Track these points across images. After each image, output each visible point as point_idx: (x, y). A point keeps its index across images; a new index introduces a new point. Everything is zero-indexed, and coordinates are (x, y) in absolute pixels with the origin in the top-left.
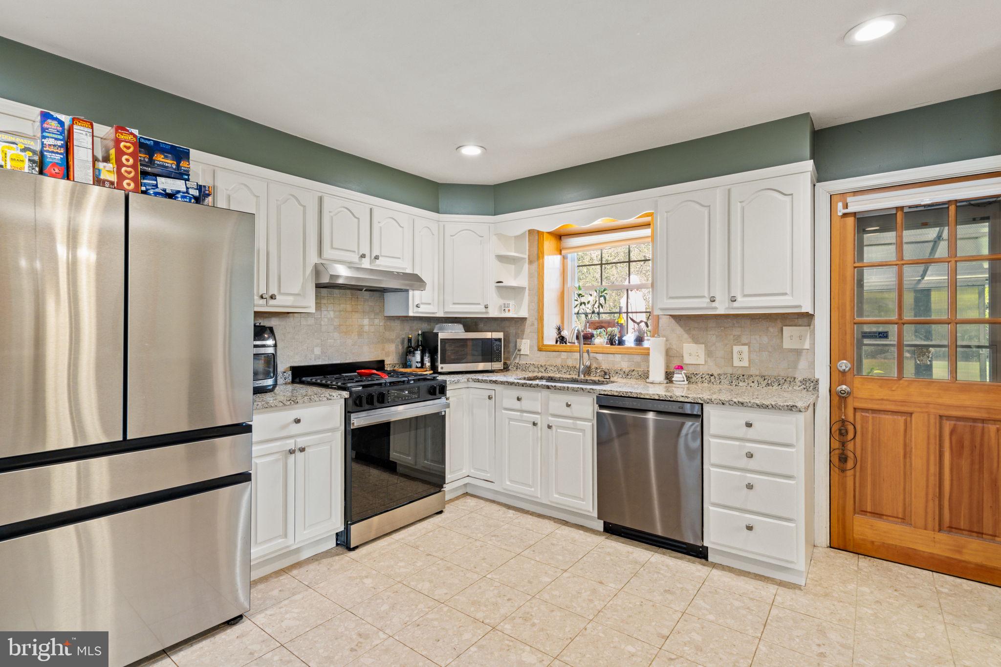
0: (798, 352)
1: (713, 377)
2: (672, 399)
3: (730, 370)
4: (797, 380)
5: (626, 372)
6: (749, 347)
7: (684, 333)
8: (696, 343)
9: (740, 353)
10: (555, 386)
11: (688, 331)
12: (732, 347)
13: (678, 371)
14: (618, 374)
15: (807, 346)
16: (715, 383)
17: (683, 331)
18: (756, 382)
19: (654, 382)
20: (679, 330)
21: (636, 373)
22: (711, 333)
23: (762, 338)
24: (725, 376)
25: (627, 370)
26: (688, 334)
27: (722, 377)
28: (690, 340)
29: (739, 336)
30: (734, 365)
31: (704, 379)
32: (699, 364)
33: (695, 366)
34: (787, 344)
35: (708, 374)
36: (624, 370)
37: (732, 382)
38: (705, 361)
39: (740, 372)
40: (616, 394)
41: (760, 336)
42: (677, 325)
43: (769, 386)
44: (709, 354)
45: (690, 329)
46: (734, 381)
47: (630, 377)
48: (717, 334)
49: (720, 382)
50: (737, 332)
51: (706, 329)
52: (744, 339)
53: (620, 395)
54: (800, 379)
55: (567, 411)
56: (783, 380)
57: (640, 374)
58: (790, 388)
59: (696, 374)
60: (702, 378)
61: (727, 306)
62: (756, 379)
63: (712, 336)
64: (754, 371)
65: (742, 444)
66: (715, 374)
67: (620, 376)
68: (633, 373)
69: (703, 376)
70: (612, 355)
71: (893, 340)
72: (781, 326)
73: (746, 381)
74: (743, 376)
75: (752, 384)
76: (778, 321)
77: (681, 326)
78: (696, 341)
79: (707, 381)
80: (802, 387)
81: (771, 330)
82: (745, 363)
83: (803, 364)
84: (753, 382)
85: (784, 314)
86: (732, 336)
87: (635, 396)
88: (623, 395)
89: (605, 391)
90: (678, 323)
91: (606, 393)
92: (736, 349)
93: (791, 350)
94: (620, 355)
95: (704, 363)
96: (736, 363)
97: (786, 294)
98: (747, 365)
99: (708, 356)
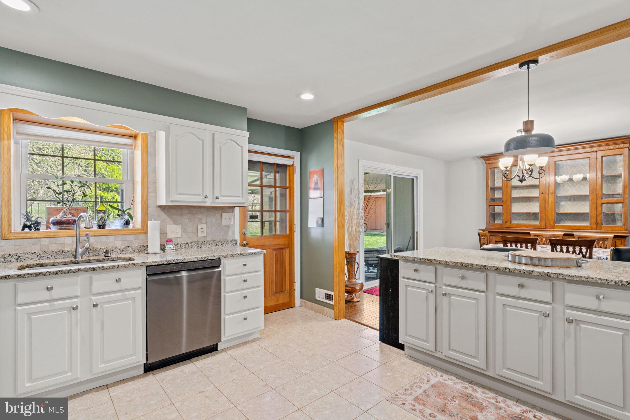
0: (228, 226)
1: (187, 244)
2: (205, 259)
3: (196, 239)
4: (229, 241)
5: (122, 249)
6: (206, 225)
7: (167, 217)
8: (176, 224)
9: (202, 229)
10: (103, 267)
11: (170, 216)
12: (197, 226)
13: (168, 243)
14: (113, 252)
15: (232, 223)
16: (189, 248)
17: (166, 216)
18: (211, 244)
19: (157, 253)
20: (164, 215)
21: (131, 249)
22: (185, 217)
23: (213, 219)
24: (195, 243)
25: (122, 248)
26: (170, 218)
27: (193, 244)
28: (172, 222)
29: (201, 219)
30: (198, 236)
31: (182, 247)
32: (178, 238)
33: (176, 239)
34: (224, 222)
35: (185, 243)
36: (119, 248)
37: (198, 246)
38: (182, 235)
39: (202, 240)
40: (165, 263)
41: (211, 218)
42: (162, 212)
43: (217, 246)
44: (184, 230)
45: (171, 215)
46: (199, 246)
47: (125, 253)
48: (188, 218)
49: (192, 247)
50: (199, 216)
51: (182, 215)
52: (204, 221)
53: (168, 263)
54: (230, 240)
55: (117, 286)
56: (223, 242)
57: (134, 249)
58: (226, 246)
59: (177, 244)
60: (180, 246)
61: (212, 201)
62: (211, 242)
63: (185, 219)
64: (209, 239)
65: (241, 276)
66: (189, 243)
67: (116, 253)
68: (128, 249)
69: (181, 245)
70: (106, 237)
71: (259, 219)
72: (221, 213)
73: (206, 244)
74: (204, 242)
75: (209, 246)
76: (220, 210)
77: (165, 213)
78: (175, 222)
79: (183, 248)
80: (231, 244)
81: (217, 215)
82: (205, 235)
83: (230, 233)
84: (209, 245)
85: (222, 207)
86: (197, 219)
87: (180, 262)
88: (171, 263)
89: (156, 262)
90: (163, 211)
91: (156, 264)
92: (200, 226)
93: (225, 226)
94: (113, 236)
95: (181, 237)
96: (200, 235)
97: (239, 197)
98: (206, 236)
99: (184, 232)
